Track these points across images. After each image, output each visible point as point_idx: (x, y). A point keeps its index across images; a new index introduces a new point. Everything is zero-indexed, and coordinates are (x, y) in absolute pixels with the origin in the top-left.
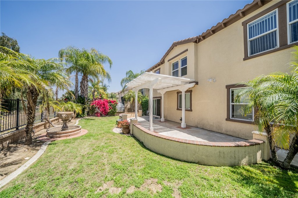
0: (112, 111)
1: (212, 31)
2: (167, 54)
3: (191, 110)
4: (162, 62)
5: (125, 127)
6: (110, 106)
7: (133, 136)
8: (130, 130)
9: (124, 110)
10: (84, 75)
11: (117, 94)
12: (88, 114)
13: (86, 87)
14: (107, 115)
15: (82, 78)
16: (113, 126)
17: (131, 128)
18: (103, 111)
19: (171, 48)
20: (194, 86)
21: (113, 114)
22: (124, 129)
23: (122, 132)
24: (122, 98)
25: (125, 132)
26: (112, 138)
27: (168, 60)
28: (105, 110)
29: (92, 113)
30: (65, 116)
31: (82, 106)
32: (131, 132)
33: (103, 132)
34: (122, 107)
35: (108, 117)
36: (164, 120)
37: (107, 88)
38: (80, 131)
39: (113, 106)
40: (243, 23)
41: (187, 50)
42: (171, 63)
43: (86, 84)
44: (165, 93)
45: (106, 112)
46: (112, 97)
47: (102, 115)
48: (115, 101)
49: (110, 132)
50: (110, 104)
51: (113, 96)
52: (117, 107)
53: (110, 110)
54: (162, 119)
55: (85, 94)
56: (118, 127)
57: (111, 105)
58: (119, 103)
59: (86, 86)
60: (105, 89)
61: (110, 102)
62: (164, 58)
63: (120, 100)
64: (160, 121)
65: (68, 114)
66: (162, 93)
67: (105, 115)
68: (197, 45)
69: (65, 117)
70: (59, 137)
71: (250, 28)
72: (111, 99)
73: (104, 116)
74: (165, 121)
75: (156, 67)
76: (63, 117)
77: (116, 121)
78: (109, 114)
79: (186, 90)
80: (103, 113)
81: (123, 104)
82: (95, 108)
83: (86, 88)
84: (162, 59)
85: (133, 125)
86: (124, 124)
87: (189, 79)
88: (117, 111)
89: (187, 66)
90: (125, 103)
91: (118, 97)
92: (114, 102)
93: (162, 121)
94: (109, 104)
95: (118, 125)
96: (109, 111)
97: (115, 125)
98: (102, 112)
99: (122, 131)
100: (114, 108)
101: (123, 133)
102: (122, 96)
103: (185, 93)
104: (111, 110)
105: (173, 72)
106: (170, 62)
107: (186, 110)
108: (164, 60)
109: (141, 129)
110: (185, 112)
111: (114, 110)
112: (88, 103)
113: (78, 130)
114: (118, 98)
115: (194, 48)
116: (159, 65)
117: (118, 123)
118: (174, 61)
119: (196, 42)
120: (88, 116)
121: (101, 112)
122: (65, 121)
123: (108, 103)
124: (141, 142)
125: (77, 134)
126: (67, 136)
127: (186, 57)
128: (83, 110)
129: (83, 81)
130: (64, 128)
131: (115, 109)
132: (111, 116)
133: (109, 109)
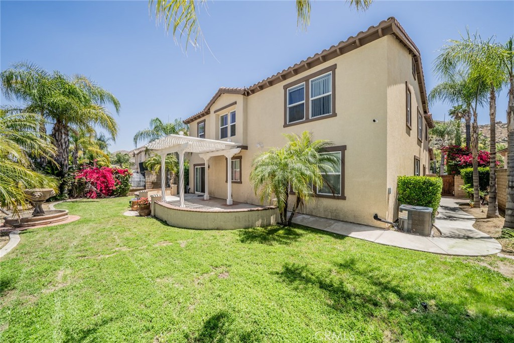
0: (120, 188)
1: (259, 87)
2: (213, 101)
3: (241, 182)
4: (207, 112)
5: (143, 206)
6: (116, 179)
7: (155, 217)
8: (151, 211)
9: (145, 186)
10: (59, 121)
11: (131, 155)
12: (71, 195)
13: (64, 145)
14: (111, 196)
15: (54, 128)
16: (124, 209)
17: (152, 208)
18: (103, 188)
19: (216, 94)
20: (240, 152)
21: (122, 193)
22: (142, 209)
23: (139, 214)
24: (141, 164)
25: (143, 214)
26: (123, 221)
27: (214, 110)
28: (107, 186)
29: (79, 191)
30: (39, 194)
31: (58, 179)
32: (152, 213)
33: (107, 216)
34: (140, 181)
35: (113, 199)
36: (208, 198)
37: (107, 142)
38: (66, 216)
39: (122, 179)
40: (284, 86)
41: (235, 103)
42: (219, 115)
43: (65, 139)
44: (210, 159)
45: (109, 190)
46: (119, 161)
47: (100, 195)
48: (127, 171)
49: (119, 216)
50: (117, 176)
51: (122, 160)
52: (130, 180)
53: (116, 186)
54: (206, 196)
55: (63, 158)
56: (132, 210)
57: (119, 177)
58: (135, 175)
59: (65, 143)
60: (102, 144)
61: (117, 173)
62: (209, 106)
63: (137, 168)
64: (203, 200)
65: (45, 191)
66: (206, 158)
67: (108, 195)
68: (247, 98)
69: (40, 197)
70: (33, 226)
71: (290, 94)
72: (118, 167)
73: (105, 197)
74: (210, 199)
75: (199, 117)
76: (37, 196)
77: (129, 202)
78: (115, 193)
79: (231, 156)
80: (104, 191)
81: (144, 175)
82: (86, 183)
83: (64, 147)
84: (206, 108)
85: (155, 203)
86: (142, 203)
87: (234, 143)
88: (131, 188)
89: (235, 125)
90: (146, 174)
91: (134, 162)
92: (125, 171)
93: (205, 199)
94: (114, 176)
95: (132, 207)
96: (114, 188)
97: (127, 208)
98: (101, 191)
99: (139, 212)
100: (125, 182)
101: (141, 216)
102: (142, 161)
103: (232, 159)
104: (119, 186)
105: (222, 129)
106: (217, 113)
107: (232, 182)
108: (209, 109)
109: (164, 205)
110: (232, 185)
111: (126, 186)
112: (69, 175)
113: (64, 215)
114: (133, 164)
115: (242, 101)
116: (203, 115)
117: (132, 204)
118: (222, 113)
119: (244, 94)
120: (70, 199)
121: (98, 190)
122: (39, 203)
123: (112, 173)
124: (164, 222)
125: (63, 220)
126: (46, 223)
127: (235, 111)
128: (61, 188)
129: (55, 133)
130: (38, 213)
131: (127, 184)
132: (118, 196)
133: (115, 184)
